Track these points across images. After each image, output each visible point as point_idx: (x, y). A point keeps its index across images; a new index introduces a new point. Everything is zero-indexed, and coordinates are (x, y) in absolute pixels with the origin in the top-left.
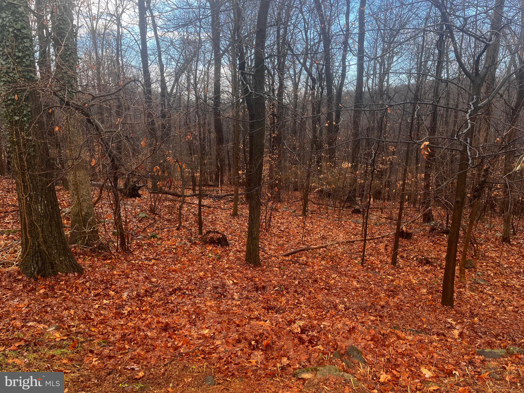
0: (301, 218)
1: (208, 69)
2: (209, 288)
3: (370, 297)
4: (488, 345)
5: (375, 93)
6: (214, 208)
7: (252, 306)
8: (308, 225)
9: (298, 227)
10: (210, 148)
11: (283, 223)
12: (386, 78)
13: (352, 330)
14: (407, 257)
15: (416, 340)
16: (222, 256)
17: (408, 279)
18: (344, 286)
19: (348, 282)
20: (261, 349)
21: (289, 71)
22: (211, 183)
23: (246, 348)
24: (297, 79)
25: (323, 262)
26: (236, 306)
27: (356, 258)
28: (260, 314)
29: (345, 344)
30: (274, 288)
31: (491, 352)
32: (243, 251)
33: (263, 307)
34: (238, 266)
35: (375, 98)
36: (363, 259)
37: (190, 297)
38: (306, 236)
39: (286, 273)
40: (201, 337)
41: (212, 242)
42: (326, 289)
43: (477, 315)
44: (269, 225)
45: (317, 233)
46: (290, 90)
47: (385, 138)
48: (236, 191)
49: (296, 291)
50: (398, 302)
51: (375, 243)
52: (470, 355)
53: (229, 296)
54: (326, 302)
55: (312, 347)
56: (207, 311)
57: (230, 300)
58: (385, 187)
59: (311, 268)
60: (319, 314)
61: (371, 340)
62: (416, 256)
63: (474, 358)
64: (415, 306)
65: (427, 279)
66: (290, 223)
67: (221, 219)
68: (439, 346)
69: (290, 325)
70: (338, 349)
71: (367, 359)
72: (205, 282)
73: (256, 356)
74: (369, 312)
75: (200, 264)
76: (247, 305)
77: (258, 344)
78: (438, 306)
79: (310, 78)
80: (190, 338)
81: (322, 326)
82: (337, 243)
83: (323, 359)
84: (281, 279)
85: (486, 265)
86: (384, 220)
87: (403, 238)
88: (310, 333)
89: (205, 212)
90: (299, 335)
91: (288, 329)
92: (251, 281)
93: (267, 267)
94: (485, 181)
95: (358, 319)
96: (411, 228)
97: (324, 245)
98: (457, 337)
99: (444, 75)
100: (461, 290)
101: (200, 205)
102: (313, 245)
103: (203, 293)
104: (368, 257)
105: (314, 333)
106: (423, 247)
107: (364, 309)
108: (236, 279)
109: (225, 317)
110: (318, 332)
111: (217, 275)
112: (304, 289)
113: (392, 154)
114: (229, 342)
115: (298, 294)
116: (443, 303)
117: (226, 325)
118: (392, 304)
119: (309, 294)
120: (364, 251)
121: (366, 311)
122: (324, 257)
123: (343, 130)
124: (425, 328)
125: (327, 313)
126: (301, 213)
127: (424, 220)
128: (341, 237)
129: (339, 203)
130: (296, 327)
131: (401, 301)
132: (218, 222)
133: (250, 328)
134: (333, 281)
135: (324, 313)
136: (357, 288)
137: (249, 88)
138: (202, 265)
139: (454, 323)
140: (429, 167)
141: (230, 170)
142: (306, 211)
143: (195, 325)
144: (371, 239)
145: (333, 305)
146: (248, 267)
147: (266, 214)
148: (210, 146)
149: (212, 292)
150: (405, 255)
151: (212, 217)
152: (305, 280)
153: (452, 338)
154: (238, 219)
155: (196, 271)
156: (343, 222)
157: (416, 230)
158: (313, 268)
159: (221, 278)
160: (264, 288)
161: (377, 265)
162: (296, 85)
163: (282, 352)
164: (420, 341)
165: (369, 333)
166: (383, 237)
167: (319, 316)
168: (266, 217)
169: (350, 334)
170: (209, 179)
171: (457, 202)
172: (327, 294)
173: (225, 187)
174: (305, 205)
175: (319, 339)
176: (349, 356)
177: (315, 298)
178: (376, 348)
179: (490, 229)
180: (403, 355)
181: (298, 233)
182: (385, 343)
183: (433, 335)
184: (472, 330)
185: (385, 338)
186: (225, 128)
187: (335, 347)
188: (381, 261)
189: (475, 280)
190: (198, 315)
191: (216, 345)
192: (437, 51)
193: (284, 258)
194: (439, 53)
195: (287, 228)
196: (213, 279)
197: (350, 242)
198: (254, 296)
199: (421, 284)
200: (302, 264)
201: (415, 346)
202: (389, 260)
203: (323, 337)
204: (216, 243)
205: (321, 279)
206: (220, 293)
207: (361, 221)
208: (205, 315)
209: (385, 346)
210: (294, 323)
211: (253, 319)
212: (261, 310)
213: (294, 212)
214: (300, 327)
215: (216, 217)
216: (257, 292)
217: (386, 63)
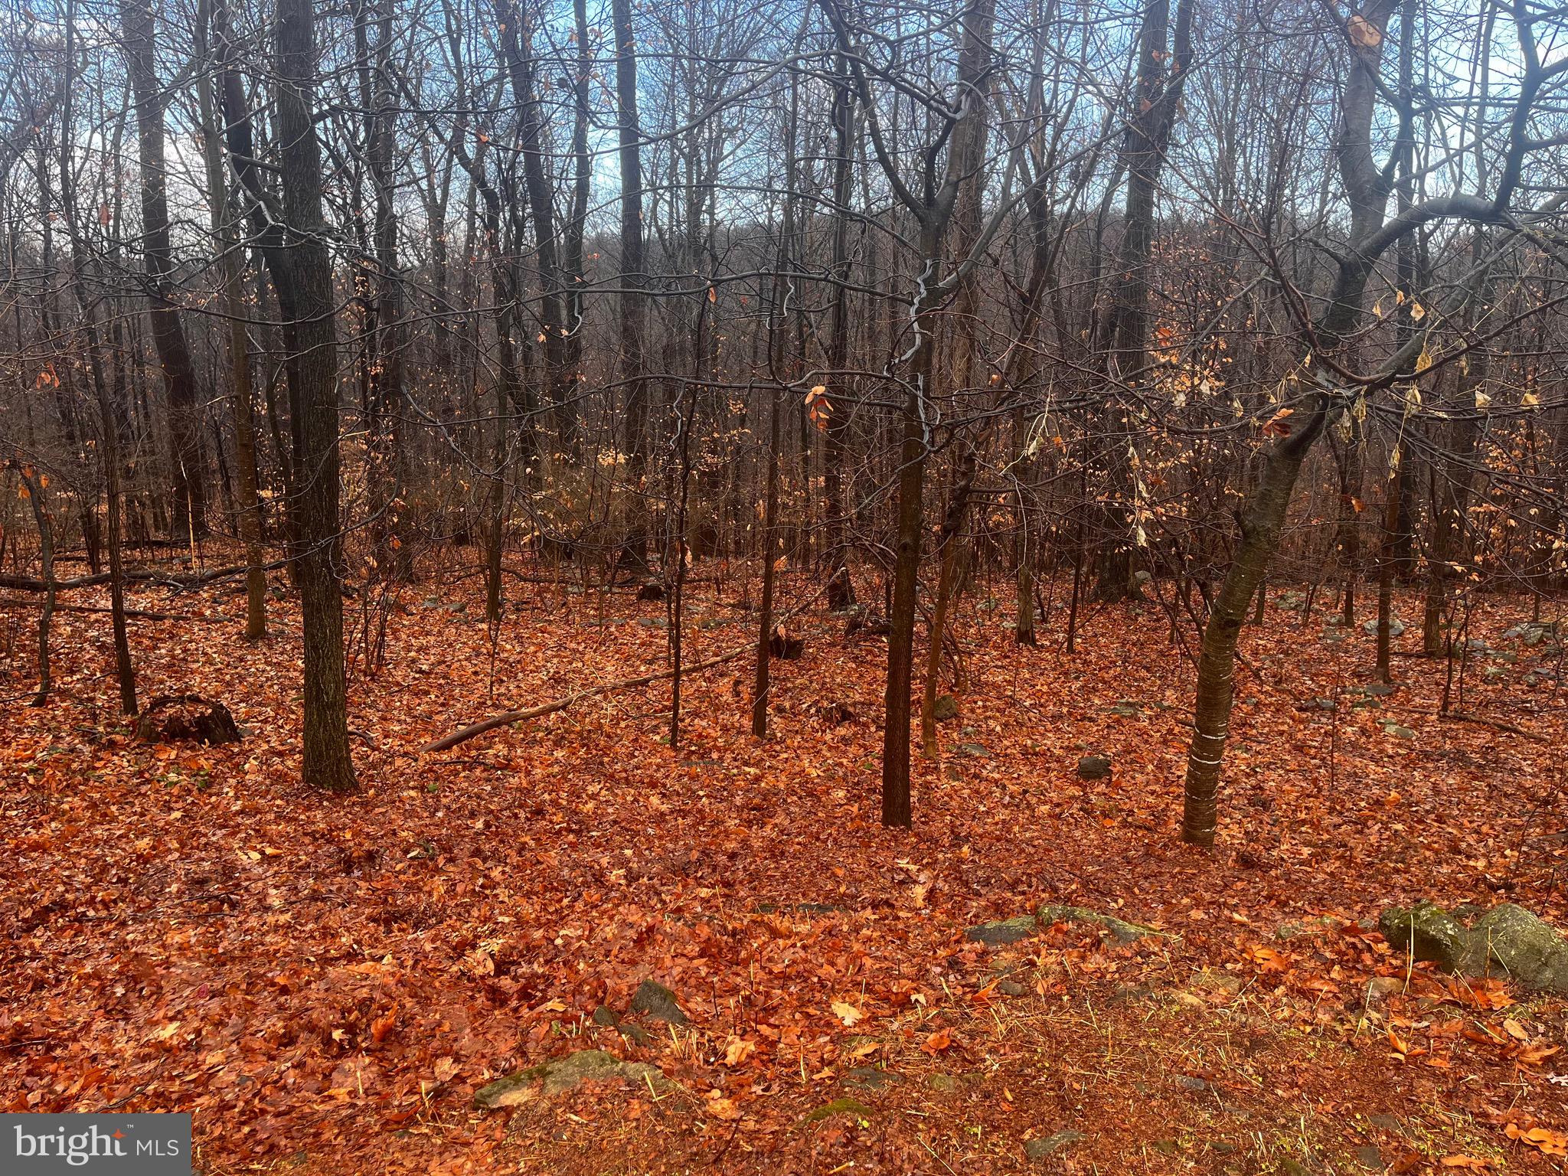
0: (485, 626)
1: (116, 144)
2: (174, 888)
3: (698, 835)
4: (996, 910)
5: (680, 245)
6: (177, 619)
7: (332, 922)
8: (508, 647)
9: (477, 656)
10: (147, 416)
11: (427, 648)
12: (708, 202)
13: (646, 937)
14: (792, 707)
15: (818, 931)
16: (216, 776)
17: (797, 769)
18: (624, 814)
19: (636, 800)
20: (367, 1049)
21: (407, 163)
22: (161, 536)
23: (313, 1055)
24: (438, 192)
25: (559, 754)
26: (276, 932)
27: (655, 730)
28: (358, 942)
29: (625, 982)
30: (406, 852)
31: (1000, 929)
32: (292, 751)
33: (372, 919)
34: (278, 802)
35: (679, 260)
36: (674, 730)
37: (105, 928)
38: (502, 681)
39: (444, 801)
40: (152, 1050)
41: (176, 732)
42: (571, 831)
43: (966, 839)
44: (381, 658)
45: (537, 669)
46: (420, 226)
47: (715, 377)
48: (255, 557)
49: (477, 853)
50: (774, 835)
51: (709, 680)
52: (952, 945)
53: (252, 903)
54: (572, 870)
55: (531, 1008)
56: (167, 964)
57: (256, 914)
58: (726, 519)
59: (522, 775)
60: (551, 909)
61: (701, 956)
62: (816, 702)
63: (961, 950)
64: (818, 839)
65: (845, 761)
66: (450, 645)
67: (205, 654)
68: (875, 935)
69: (461, 955)
70: (609, 999)
71: (689, 1010)
72: (158, 871)
73: (347, 1074)
74: (696, 878)
75: (135, 813)
76: (317, 919)
77: (355, 1035)
78: (874, 830)
79: (478, 192)
80: (110, 1063)
81: (559, 941)
82: (597, 693)
83: (563, 1037)
84: (428, 821)
85: (984, 707)
86: (727, 612)
87: (779, 656)
88: (524, 969)
89: (143, 636)
90: (489, 982)
91: (455, 968)
92: (328, 842)
93: (380, 791)
94: (967, 485)
95: (664, 902)
96: (798, 629)
97: (560, 702)
98: (920, 903)
99: (857, 203)
100: (929, 778)
101: (119, 615)
102: (526, 705)
103: (150, 907)
104: (687, 721)
105: (535, 966)
106: (832, 677)
107: (682, 871)
108: (271, 842)
109: (237, 973)
110: (547, 962)
111: (203, 840)
112: (502, 841)
113: (738, 422)
114: (253, 1050)
115: (485, 860)
116: (887, 821)
117: (239, 997)
118: (757, 844)
119: (519, 853)
120: (675, 708)
121: (688, 876)
122: (563, 738)
123: (593, 354)
124: (844, 894)
125: (575, 900)
126: (482, 612)
127: (830, 602)
128: (611, 673)
129: (600, 573)
130: (479, 960)
131: (782, 831)
132: (195, 666)
133: (327, 990)
134: (591, 805)
135: (566, 901)
136: (662, 814)
137: (266, 213)
138: (142, 815)
139: (913, 868)
140: (836, 458)
141: (227, 487)
142: (500, 605)
143: (127, 1018)
144: (694, 670)
145: (594, 875)
146: (314, 799)
147: (367, 622)
148: (145, 408)
149: (186, 897)
150: (787, 705)
151: (173, 650)
152: (506, 813)
153: (910, 909)
154: (270, 648)
155: (120, 837)
156: (613, 629)
157: (812, 633)
158: (528, 773)
159: (219, 849)
160: (371, 857)
161: (715, 739)
162: (436, 212)
163: (436, 1044)
164: (829, 932)
165: (694, 935)
166: (726, 661)
167: (551, 914)
168: (365, 632)
169: (642, 949)
170: (150, 521)
171: (905, 547)
172: (573, 846)
173: (211, 547)
174: (494, 585)
175: (549, 980)
176: (639, 1011)
177: (539, 862)
178: (716, 973)
179: (989, 613)
180: (785, 978)
181: (476, 673)
182: (738, 953)
183: (864, 908)
184: (955, 879)
185: (740, 941)
186: (196, 349)
187: (600, 994)
188: (725, 729)
189: (959, 747)
190: (134, 982)
191: (205, 1067)
192: (834, 134)
193: (436, 756)
194: (839, 139)
195: (440, 663)
196: (189, 856)
197: (636, 684)
198: (340, 889)
199: (832, 778)
200: (493, 767)
201: (817, 949)
202: (747, 723)
203: (564, 971)
204: (193, 735)
205: (555, 803)
206: (217, 897)
207: (663, 619)
208: (162, 977)
209: (738, 964)
210: (474, 947)
211: (337, 959)
212: (365, 927)
213: (462, 609)
214: (492, 956)
215: (185, 651)
216: (349, 872)
217: (704, 157)
